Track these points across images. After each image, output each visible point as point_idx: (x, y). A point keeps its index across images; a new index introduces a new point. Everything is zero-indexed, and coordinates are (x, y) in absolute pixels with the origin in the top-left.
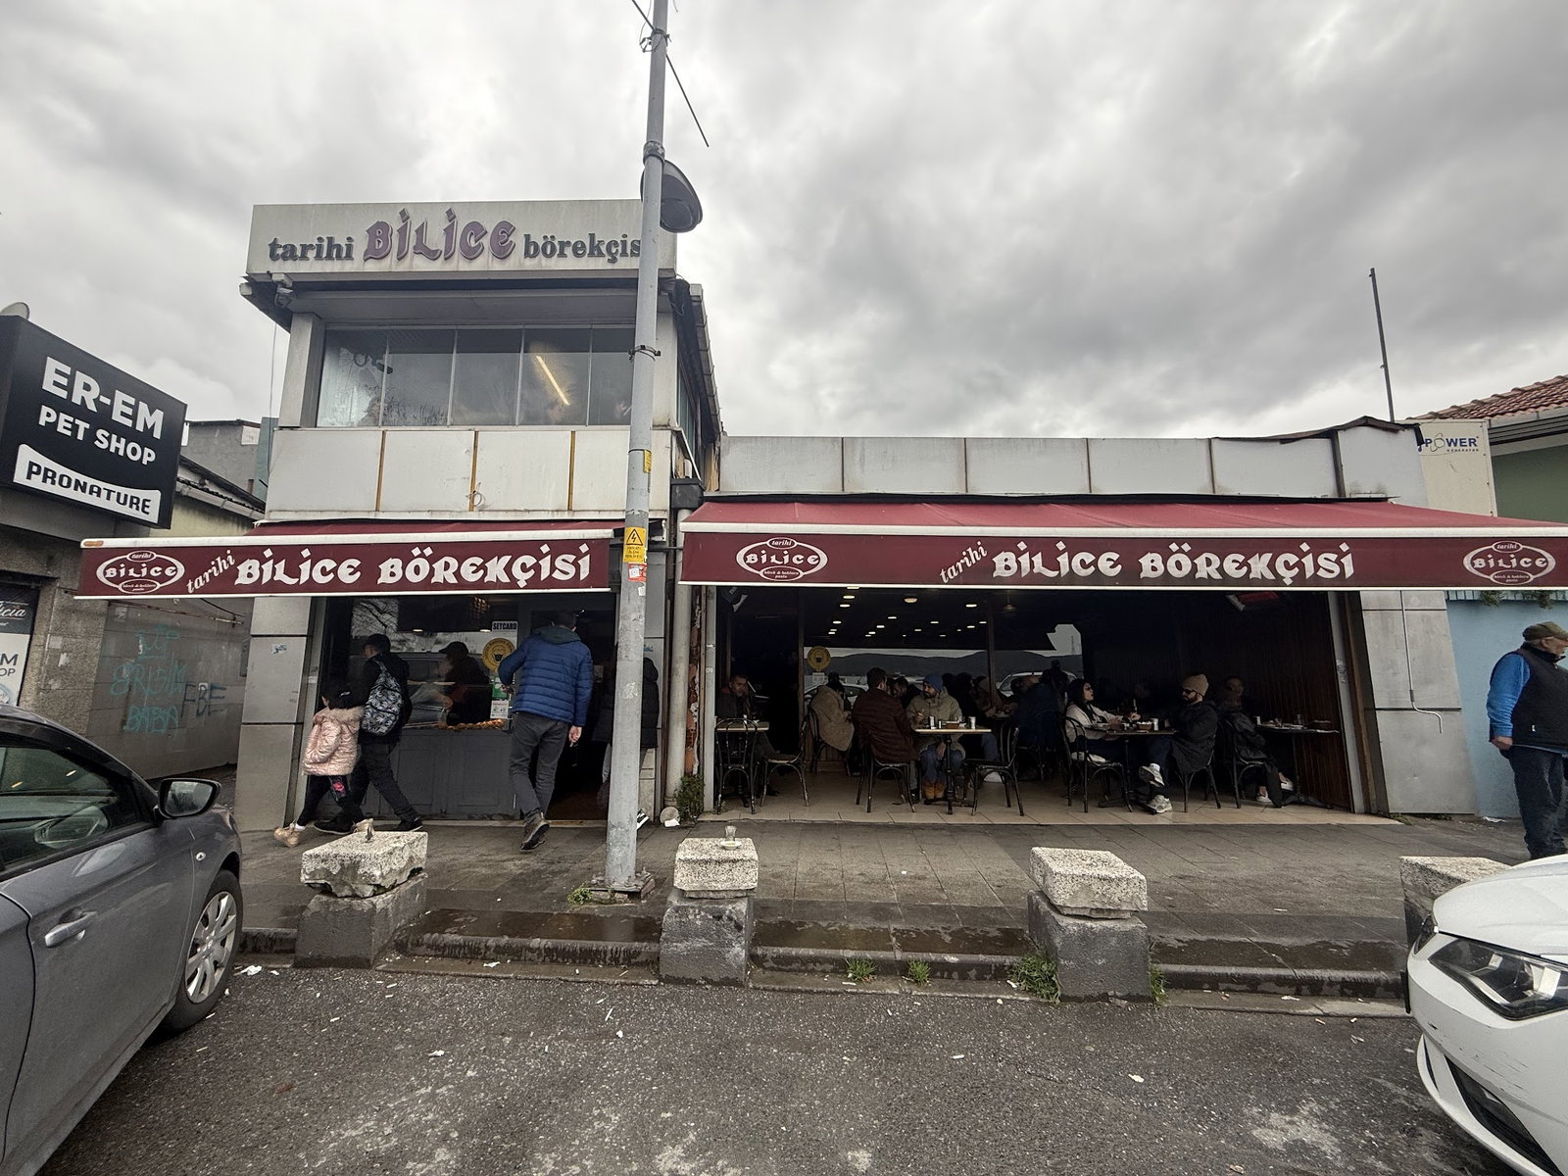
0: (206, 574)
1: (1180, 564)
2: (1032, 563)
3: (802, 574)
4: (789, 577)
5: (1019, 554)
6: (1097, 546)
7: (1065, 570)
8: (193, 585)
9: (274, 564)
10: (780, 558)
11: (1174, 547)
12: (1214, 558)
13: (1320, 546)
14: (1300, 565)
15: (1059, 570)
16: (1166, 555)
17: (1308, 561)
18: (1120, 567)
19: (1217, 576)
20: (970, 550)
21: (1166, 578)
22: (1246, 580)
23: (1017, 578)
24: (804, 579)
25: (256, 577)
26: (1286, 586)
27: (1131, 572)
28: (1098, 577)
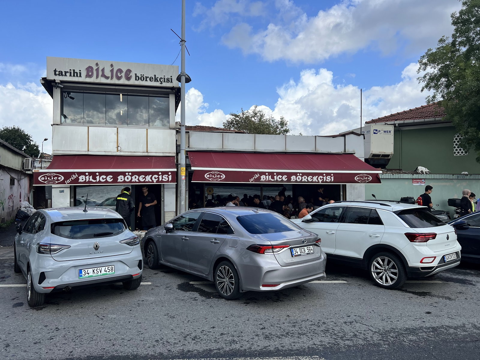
0: (70, 179)
1: (299, 178)
2: (269, 178)
3: (219, 180)
4: (217, 180)
5: (266, 176)
6: (282, 174)
7: (275, 179)
8: (67, 182)
9: (89, 176)
10: (215, 176)
11: (298, 174)
12: (306, 177)
13: (327, 174)
14: (323, 179)
15: (274, 179)
16: (296, 176)
17: (325, 178)
18: (287, 179)
19: (306, 181)
20: (256, 175)
21: (296, 181)
22: (312, 182)
23: (265, 181)
24: (220, 181)
25: (84, 180)
26: (320, 183)
27: (289, 180)
28: (282, 181)
